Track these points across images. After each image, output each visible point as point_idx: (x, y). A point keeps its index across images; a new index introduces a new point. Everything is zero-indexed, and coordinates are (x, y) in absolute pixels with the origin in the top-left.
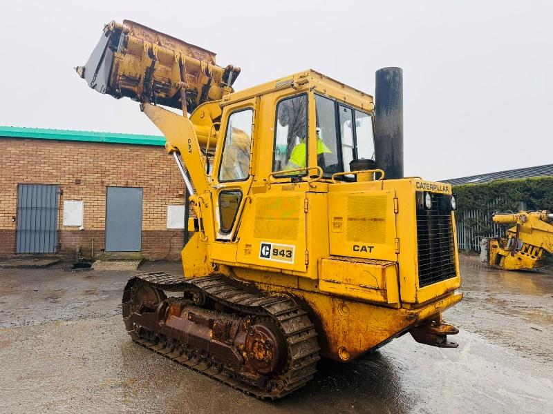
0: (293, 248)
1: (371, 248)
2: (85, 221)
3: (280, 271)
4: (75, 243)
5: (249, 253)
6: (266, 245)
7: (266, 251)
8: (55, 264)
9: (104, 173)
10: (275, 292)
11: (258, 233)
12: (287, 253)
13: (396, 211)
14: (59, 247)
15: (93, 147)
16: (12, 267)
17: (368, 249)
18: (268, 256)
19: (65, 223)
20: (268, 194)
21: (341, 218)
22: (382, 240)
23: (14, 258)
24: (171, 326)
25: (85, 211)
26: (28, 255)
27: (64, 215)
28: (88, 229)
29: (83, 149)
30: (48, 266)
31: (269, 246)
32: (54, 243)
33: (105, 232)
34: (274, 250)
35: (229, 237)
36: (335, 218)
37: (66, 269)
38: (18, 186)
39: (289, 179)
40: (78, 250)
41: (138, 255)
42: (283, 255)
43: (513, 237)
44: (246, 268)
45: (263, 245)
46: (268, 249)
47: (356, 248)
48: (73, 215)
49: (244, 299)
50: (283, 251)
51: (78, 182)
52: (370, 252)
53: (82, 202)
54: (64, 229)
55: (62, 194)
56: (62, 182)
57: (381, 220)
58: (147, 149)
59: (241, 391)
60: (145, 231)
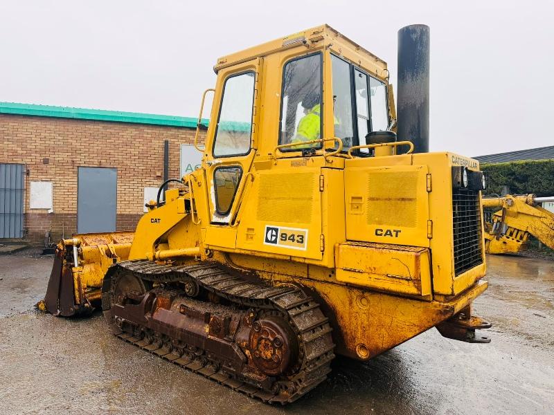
0: (306, 232)
1: (397, 232)
2: (54, 203)
3: (289, 258)
4: (43, 227)
5: (252, 238)
6: (272, 229)
7: (272, 236)
8: (22, 249)
9: (75, 151)
10: (281, 282)
11: (262, 215)
12: (298, 239)
13: (429, 189)
14: (26, 231)
15: (61, 123)
17: (394, 234)
18: (275, 242)
19: (32, 206)
20: (274, 171)
21: (361, 198)
22: (411, 223)
24: (160, 319)
25: (54, 193)
27: (31, 198)
28: (57, 212)
29: (51, 126)
30: (14, 252)
31: (276, 230)
32: (20, 227)
33: (76, 216)
34: (282, 234)
35: (228, 219)
36: (353, 198)
37: (34, 255)
39: (300, 153)
40: (47, 235)
42: (293, 240)
43: (498, 221)
44: (248, 255)
45: (268, 229)
46: (274, 233)
47: (379, 232)
48: (41, 196)
49: (245, 291)
50: (293, 235)
51: (46, 162)
52: (397, 236)
53: (50, 184)
54: (31, 212)
55: (28, 174)
56: (27, 161)
57: (410, 200)
58: (122, 126)
59: (244, 393)
60: (120, 215)
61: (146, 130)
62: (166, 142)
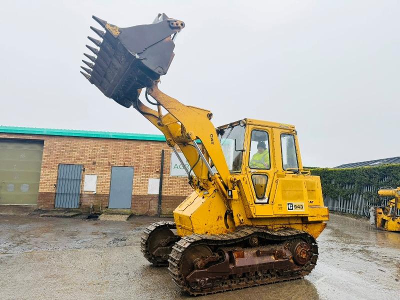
0: (303, 204)
2: (97, 188)
4: (90, 202)
7: (291, 207)
8: (77, 215)
9: (111, 157)
14: (80, 204)
15: (105, 141)
16: (52, 216)
18: (292, 209)
19: (85, 189)
23: (54, 211)
25: (97, 182)
26: (61, 209)
27: (85, 184)
28: (98, 193)
29: (99, 143)
30: (72, 216)
31: (292, 204)
32: (77, 201)
33: (109, 195)
34: (295, 206)
37: (84, 219)
38: (59, 166)
40: (91, 207)
41: (129, 211)
43: (393, 207)
45: (288, 204)
46: (291, 205)
48: (90, 184)
50: (299, 206)
51: (94, 163)
53: (96, 176)
54: (83, 193)
55: (84, 171)
56: (84, 163)
60: (134, 195)
61: (152, 144)
62: (163, 151)
